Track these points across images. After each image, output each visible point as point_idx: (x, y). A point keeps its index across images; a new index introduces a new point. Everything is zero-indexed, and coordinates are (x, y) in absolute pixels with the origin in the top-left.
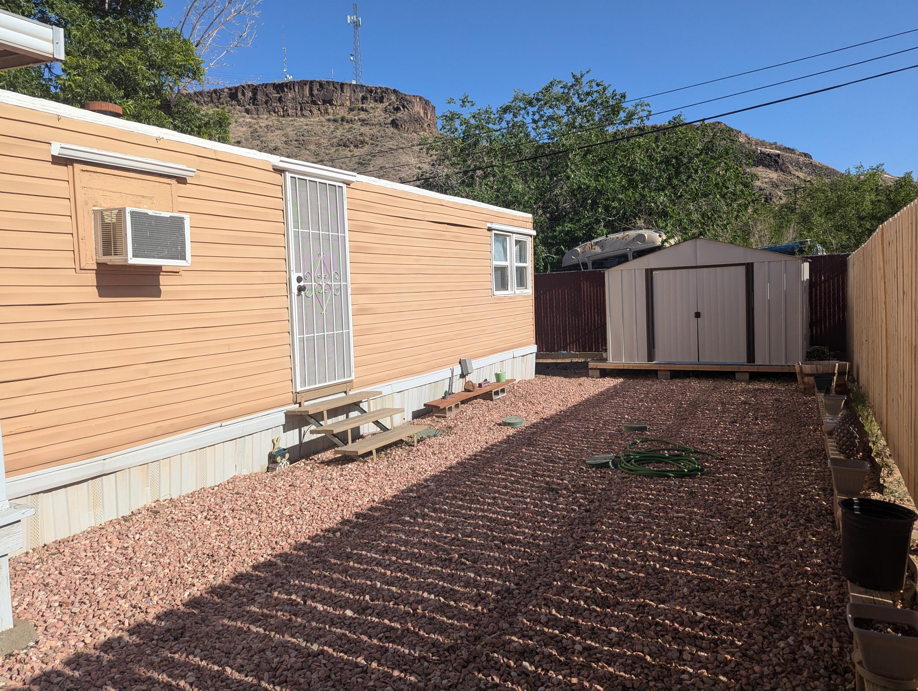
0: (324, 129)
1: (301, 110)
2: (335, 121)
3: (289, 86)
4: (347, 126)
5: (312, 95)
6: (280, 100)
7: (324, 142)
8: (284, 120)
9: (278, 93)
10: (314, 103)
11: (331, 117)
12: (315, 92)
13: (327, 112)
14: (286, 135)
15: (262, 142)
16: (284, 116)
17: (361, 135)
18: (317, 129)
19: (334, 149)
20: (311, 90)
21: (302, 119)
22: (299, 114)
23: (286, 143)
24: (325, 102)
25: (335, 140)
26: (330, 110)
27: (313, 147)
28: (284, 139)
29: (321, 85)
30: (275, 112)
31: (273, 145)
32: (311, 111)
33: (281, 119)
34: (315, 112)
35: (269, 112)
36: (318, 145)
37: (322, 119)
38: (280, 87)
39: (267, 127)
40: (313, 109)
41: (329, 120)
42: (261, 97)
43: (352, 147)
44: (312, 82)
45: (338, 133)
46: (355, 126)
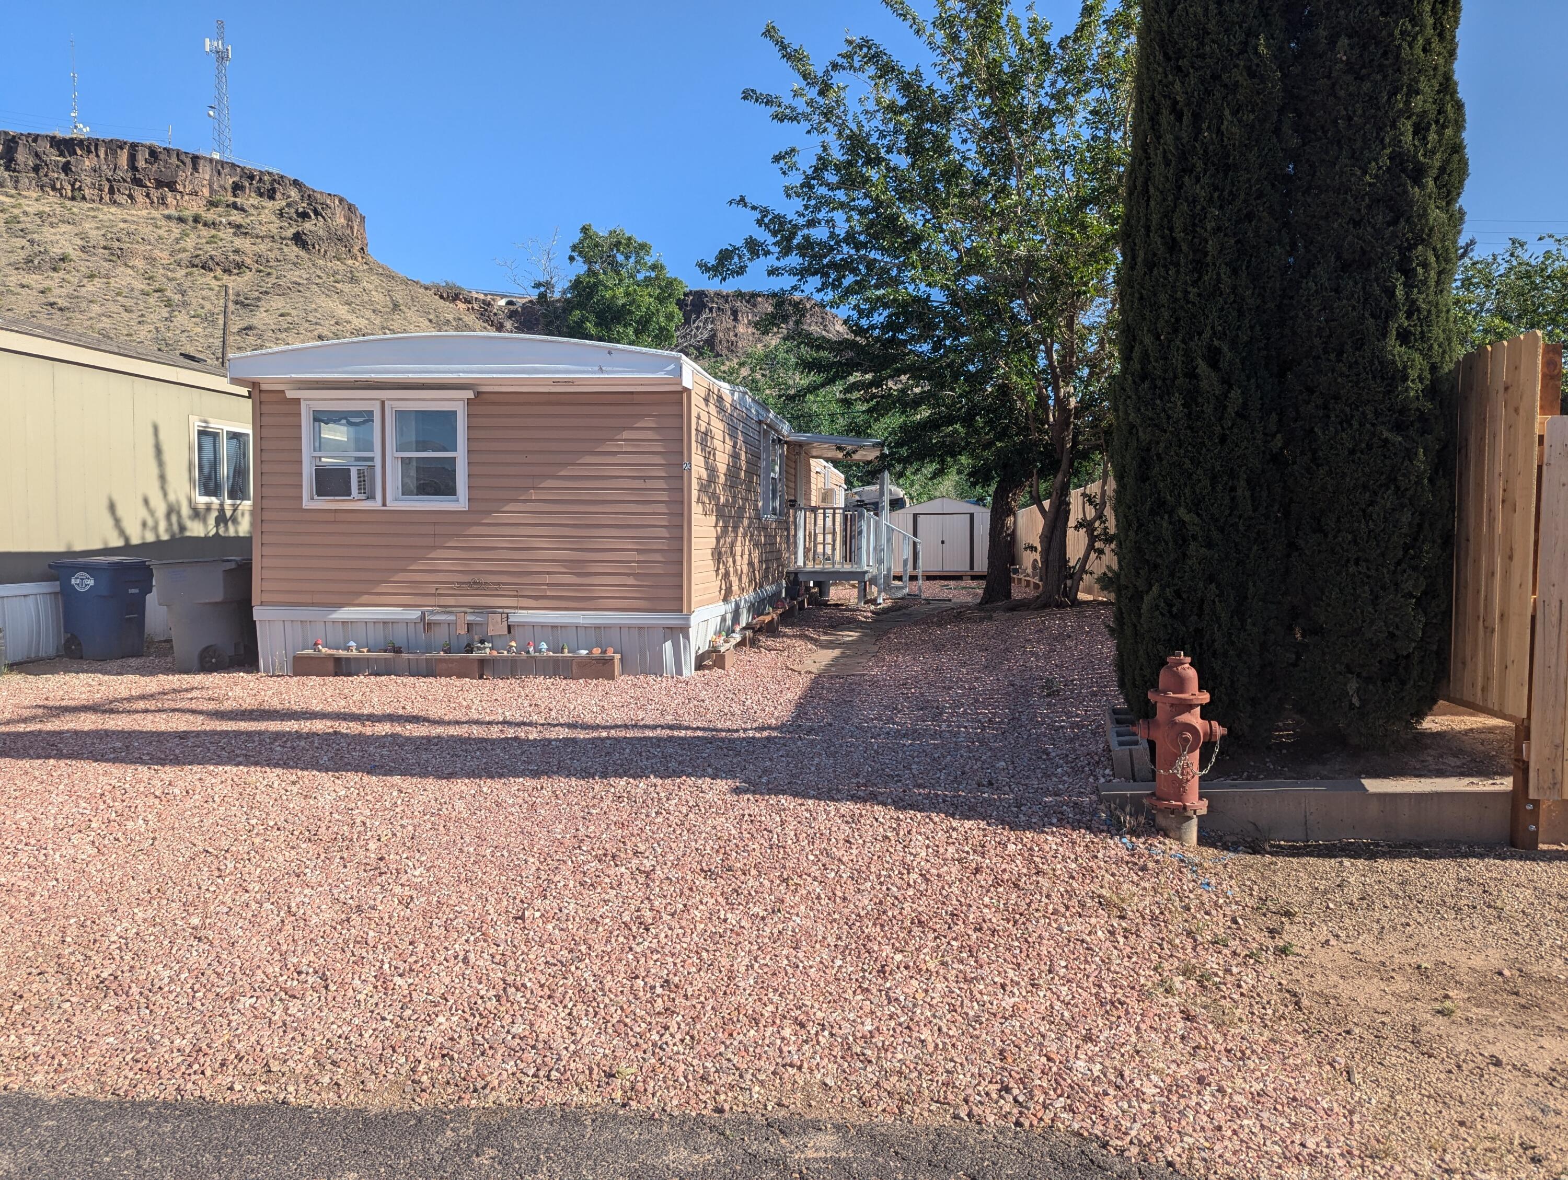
0: (161, 232)
1: (111, 191)
2: (181, 220)
3: (89, 146)
4: (205, 232)
5: (133, 167)
6: (66, 168)
7: (163, 256)
8: (77, 207)
9: (62, 154)
10: (138, 182)
11: (172, 212)
12: (141, 164)
13: (163, 201)
14: (83, 236)
15: (32, 242)
16: (73, 199)
17: (236, 251)
18: (146, 230)
19: (183, 272)
20: (132, 158)
21: (113, 209)
22: (107, 198)
23: (83, 249)
24: (159, 184)
25: (183, 255)
26: (170, 200)
27: (139, 263)
28: (80, 242)
29: (153, 153)
30: (54, 188)
31: (59, 251)
32: (131, 196)
33: (69, 203)
34: (140, 199)
35: (42, 188)
36: (151, 260)
37: (155, 213)
38: (66, 146)
39: (40, 214)
40: (135, 194)
41: (169, 218)
42: (22, 156)
43: (219, 272)
44: (134, 146)
45: (189, 243)
46: (221, 234)
